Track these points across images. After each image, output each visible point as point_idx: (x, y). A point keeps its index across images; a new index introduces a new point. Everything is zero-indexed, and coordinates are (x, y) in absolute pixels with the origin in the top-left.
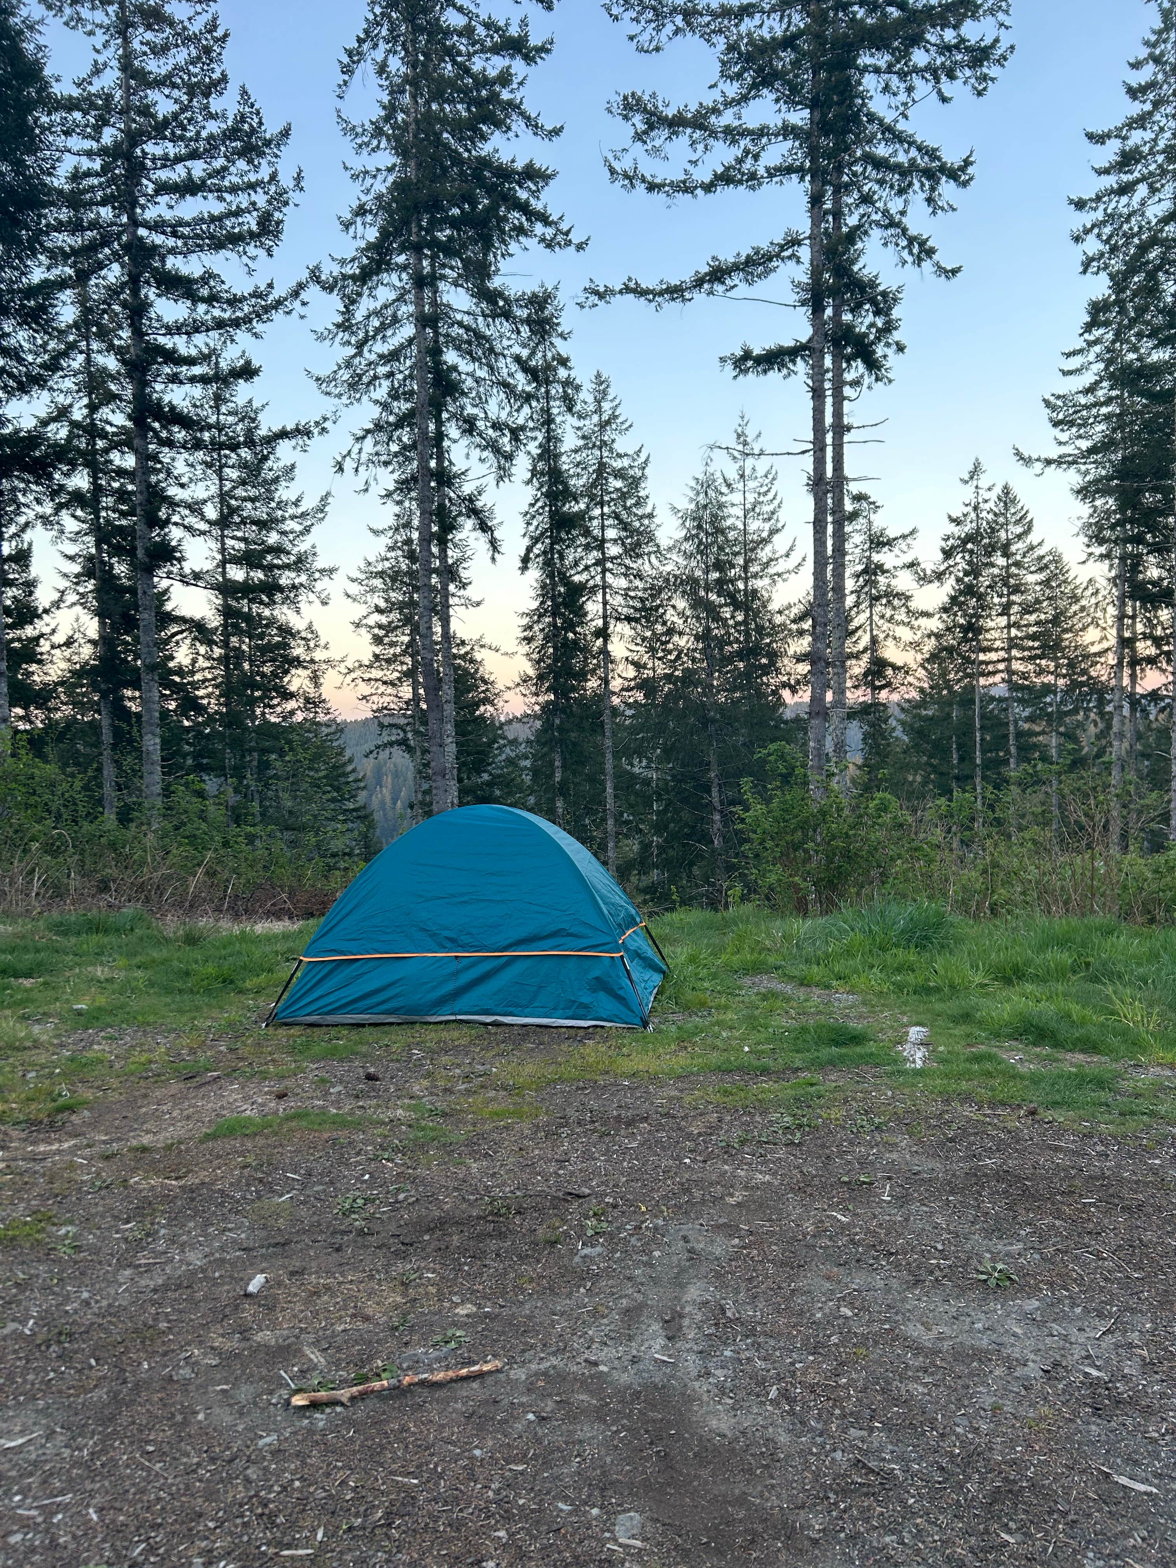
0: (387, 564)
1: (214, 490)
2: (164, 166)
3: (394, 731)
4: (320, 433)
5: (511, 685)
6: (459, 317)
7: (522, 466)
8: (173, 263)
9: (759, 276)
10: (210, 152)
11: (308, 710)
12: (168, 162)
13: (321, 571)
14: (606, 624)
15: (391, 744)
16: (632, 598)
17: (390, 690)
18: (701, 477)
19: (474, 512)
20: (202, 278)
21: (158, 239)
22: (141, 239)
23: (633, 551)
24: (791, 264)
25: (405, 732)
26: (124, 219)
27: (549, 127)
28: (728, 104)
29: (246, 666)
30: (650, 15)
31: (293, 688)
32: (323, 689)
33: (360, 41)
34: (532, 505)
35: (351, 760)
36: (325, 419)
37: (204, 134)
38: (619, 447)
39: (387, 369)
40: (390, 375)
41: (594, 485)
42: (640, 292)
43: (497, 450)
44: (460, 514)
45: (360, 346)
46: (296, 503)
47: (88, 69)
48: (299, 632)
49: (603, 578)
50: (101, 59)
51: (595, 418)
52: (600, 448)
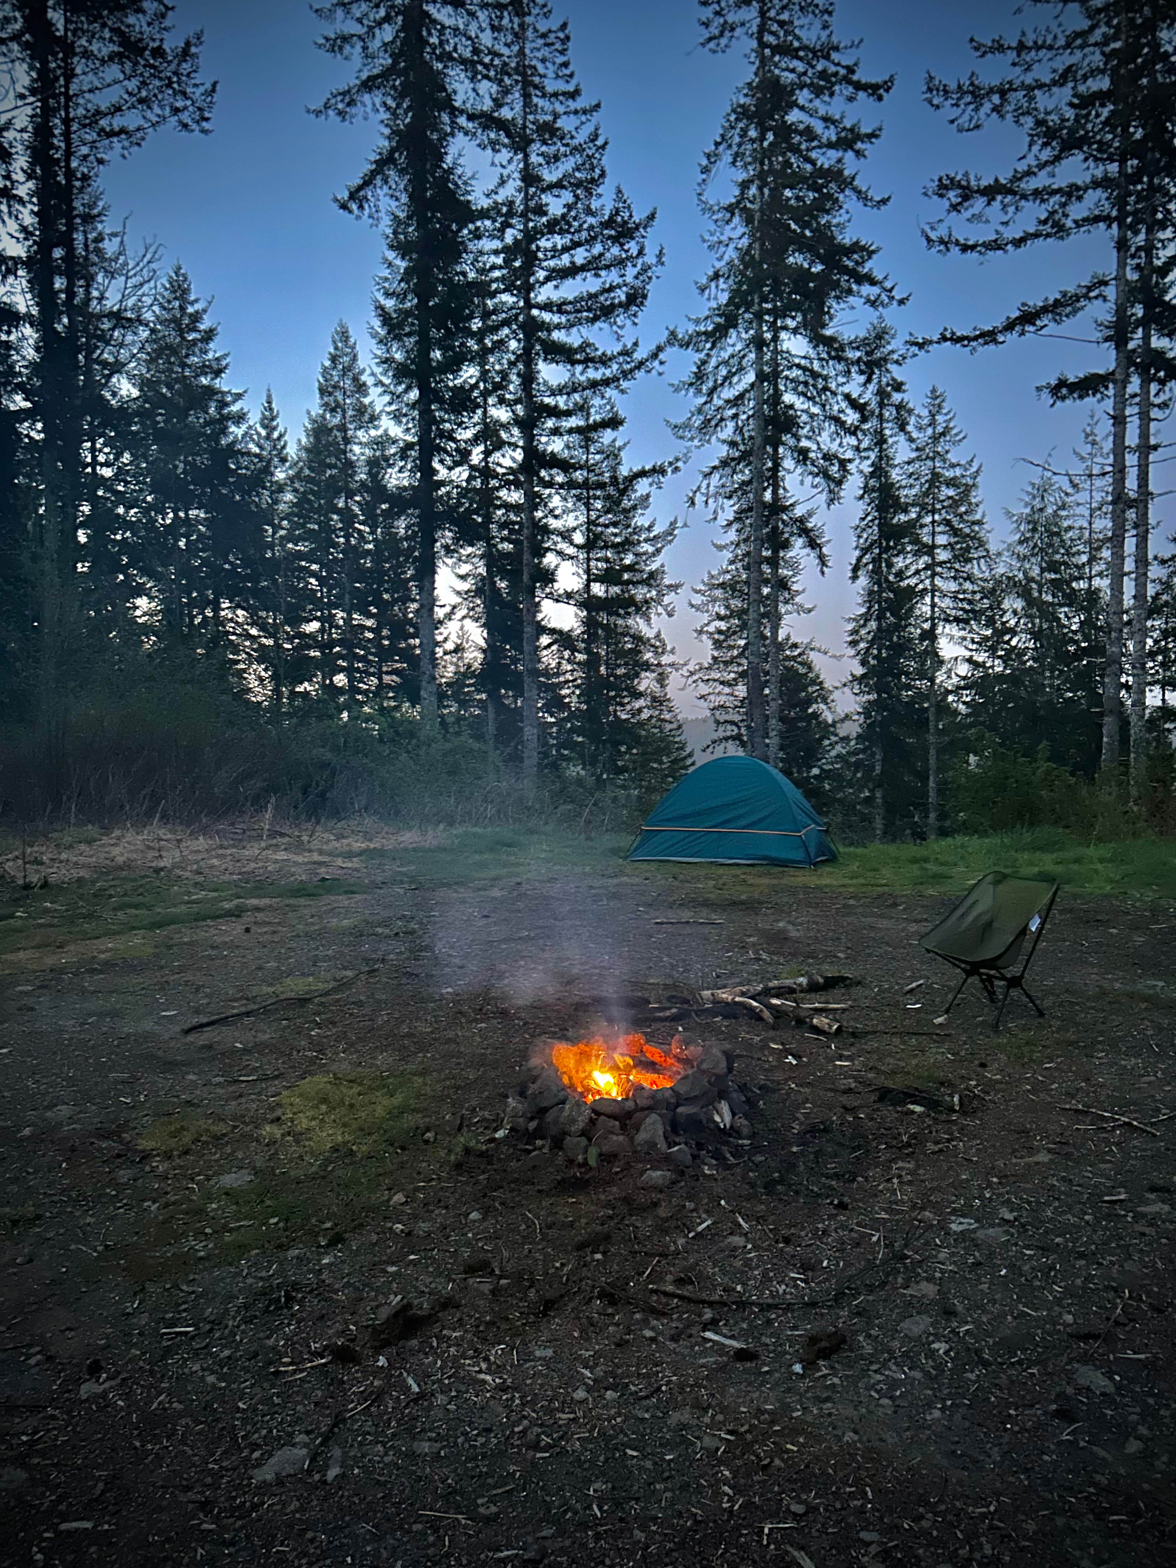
0: (729, 577)
1: (583, 519)
2: (553, 257)
3: (729, 727)
4: (673, 472)
5: (838, 685)
6: (797, 361)
7: (854, 485)
8: (557, 336)
9: (1067, 316)
10: (590, 241)
11: (655, 708)
12: (556, 252)
13: (669, 587)
14: (934, 627)
15: (726, 739)
16: (961, 600)
17: (727, 690)
18: (1037, 481)
19: (805, 531)
20: (580, 347)
21: (547, 316)
22: (534, 318)
23: (963, 557)
24: (1098, 303)
25: (739, 728)
26: (521, 304)
27: (878, 198)
28: (1042, 166)
29: (603, 670)
30: (968, 98)
31: (642, 688)
32: (668, 689)
33: (717, 144)
34: (863, 519)
35: (690, 755)
36: (677, 460)
37: (585, 226)
38: (952, 458)
39: (734, 411)
40: (735, 416)
41: (926, 494)
42: (957, 340)
43: (827, 476)
44: (792, 534)
45: (711, 392)
46: (649, 529)
47: (496, 180)
48: (649, 639)
49: (932, 582)
50: (505, 172)
51: (930, 431)
52: (933, 459)
